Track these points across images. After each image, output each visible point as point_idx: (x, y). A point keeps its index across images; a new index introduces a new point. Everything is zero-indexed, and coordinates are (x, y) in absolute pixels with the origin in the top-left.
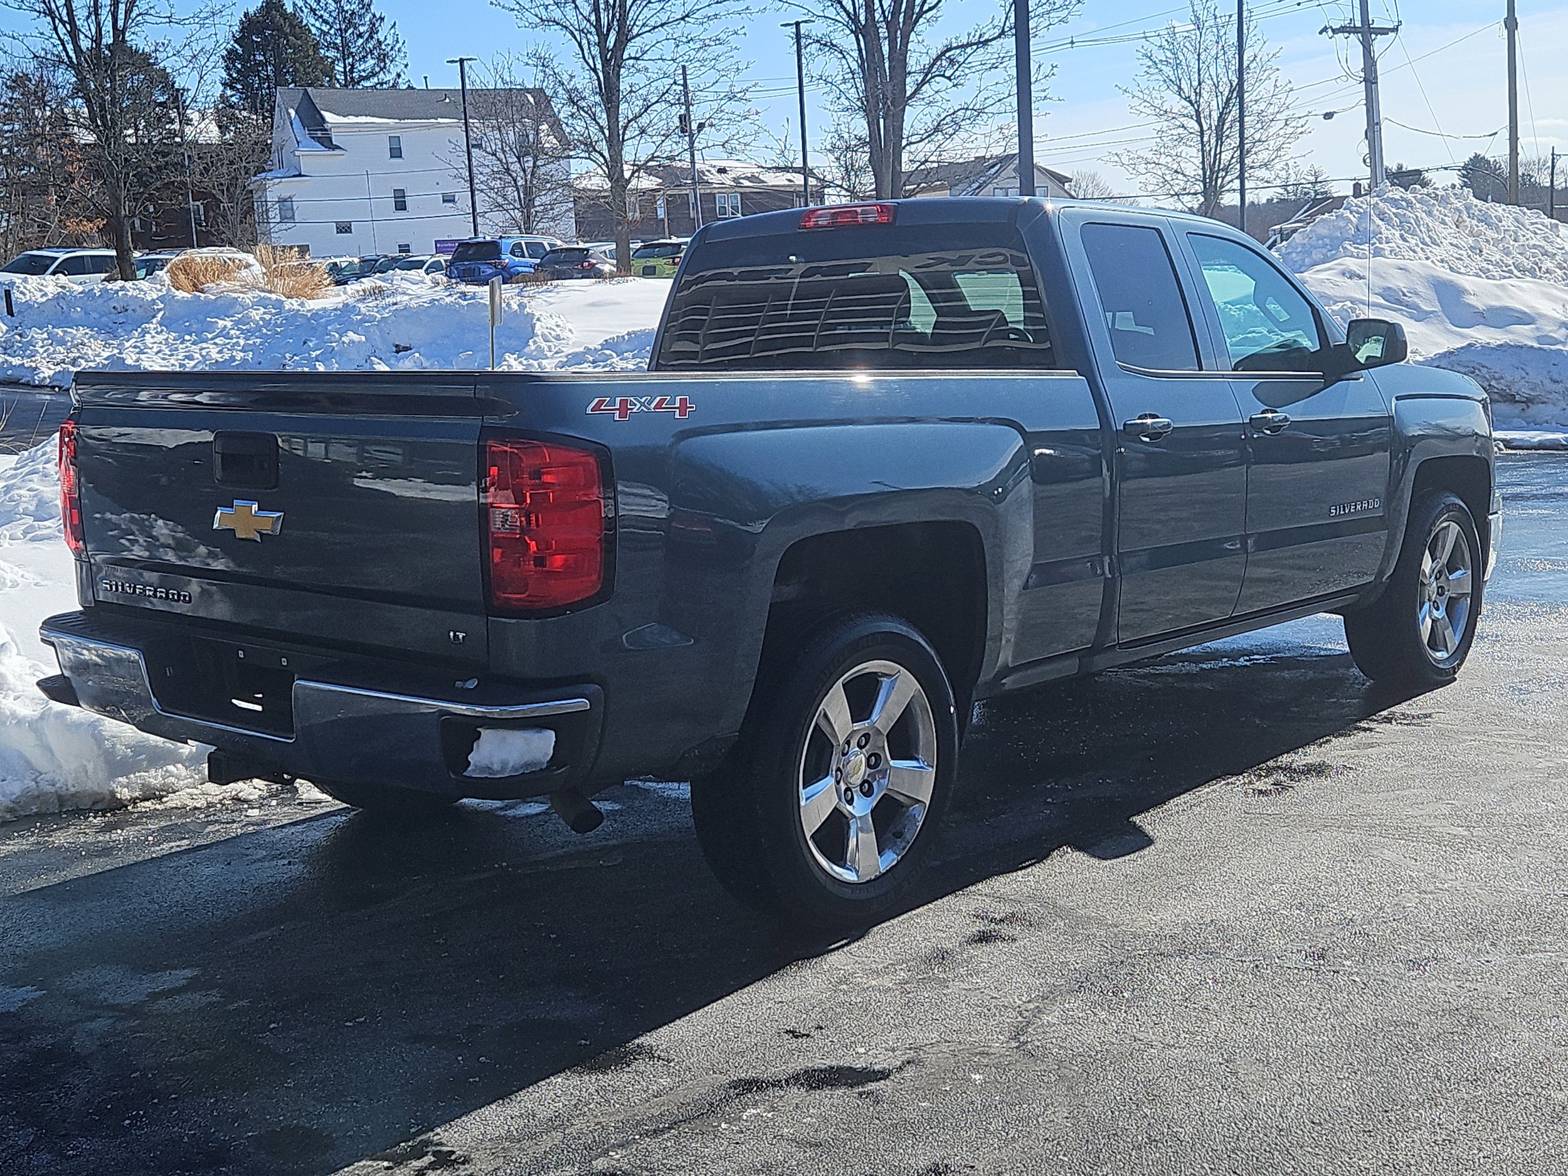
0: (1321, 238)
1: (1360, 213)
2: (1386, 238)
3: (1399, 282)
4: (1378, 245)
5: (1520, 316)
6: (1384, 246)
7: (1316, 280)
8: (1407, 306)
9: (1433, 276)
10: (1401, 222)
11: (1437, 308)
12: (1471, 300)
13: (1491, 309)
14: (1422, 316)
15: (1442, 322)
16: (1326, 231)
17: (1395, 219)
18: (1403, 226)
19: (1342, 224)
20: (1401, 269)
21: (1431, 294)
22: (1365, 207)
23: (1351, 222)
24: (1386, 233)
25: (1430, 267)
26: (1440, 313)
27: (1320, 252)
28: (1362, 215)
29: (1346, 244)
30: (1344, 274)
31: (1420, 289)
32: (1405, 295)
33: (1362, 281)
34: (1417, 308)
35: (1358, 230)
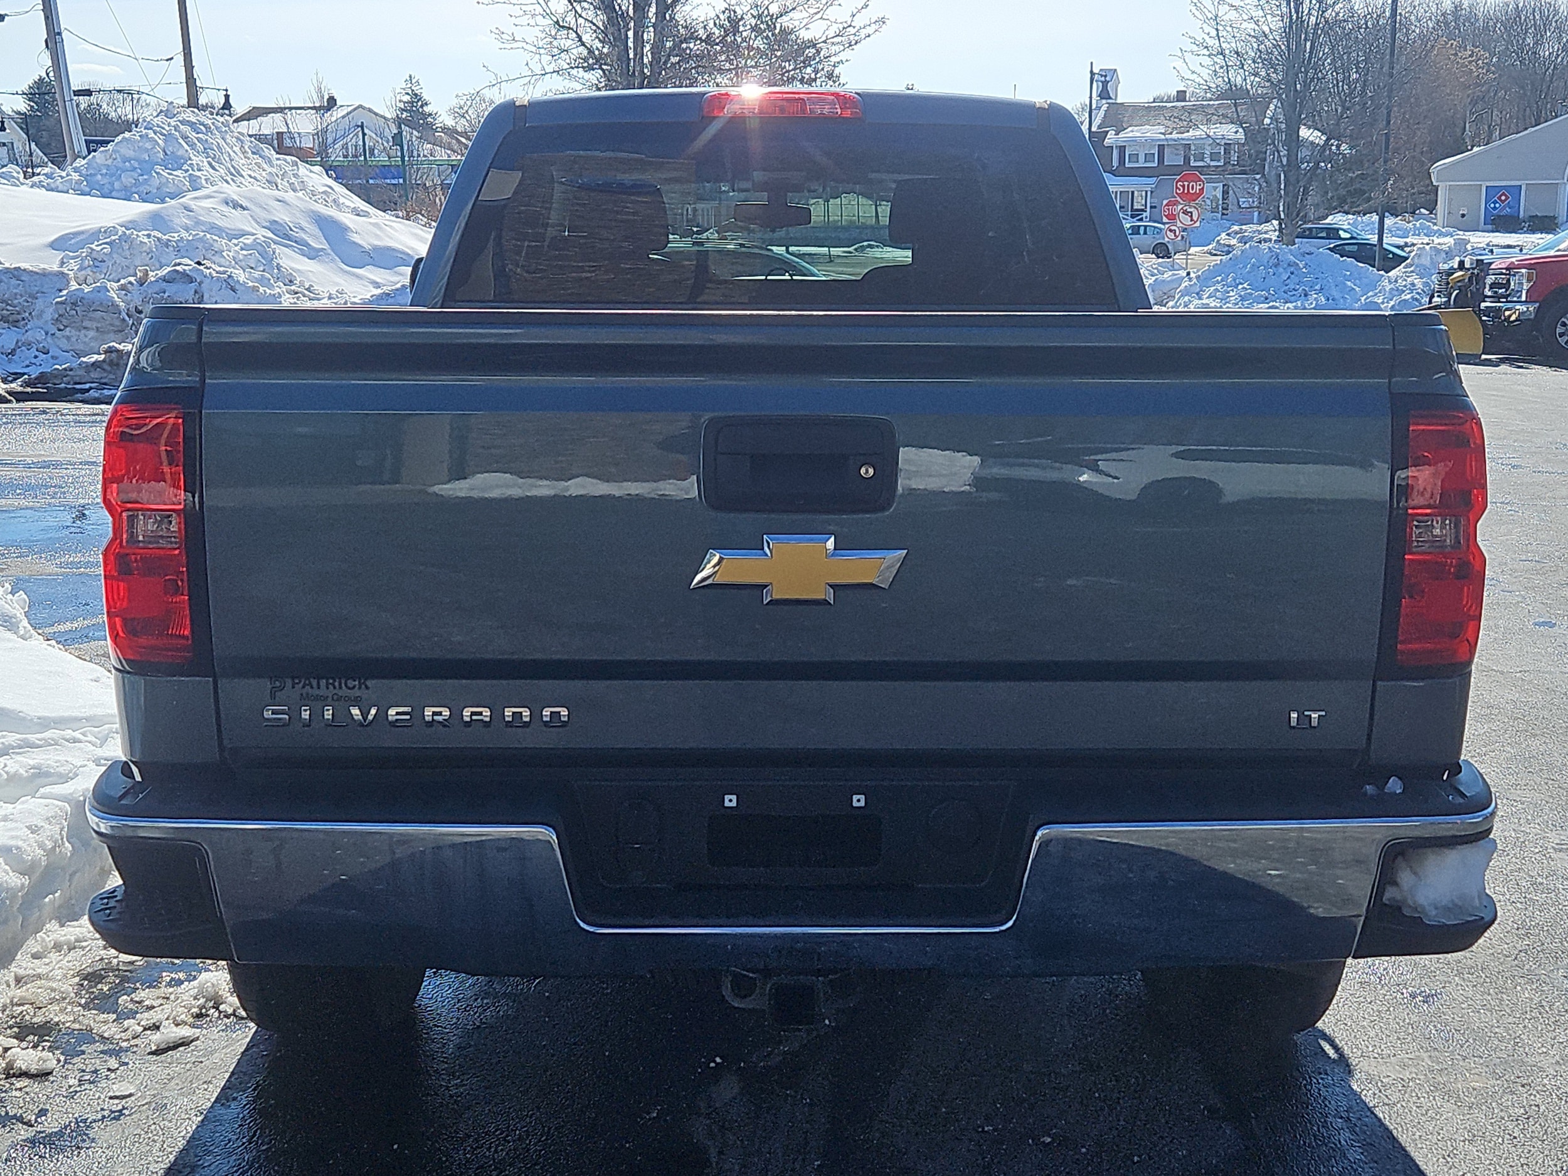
0: (126, 160)
1: (165, 135)
2: (197, 164)
3: (282, 216)
4: (191, 172)
5: (404, 257)
6: (198, 174)
7: (203, 208)
8: (296, 242)
9: (313, 211)
10: (205, 149)
11: (326, 246)
12: (356, 238)
13: (376, 249)
14: (313, 254)
15: (333, 260)
16: (132, 152)
17: (199, 144)
18: (207, 153)
19: (148, 145)
20: (280, 201)
21: (316, 231)
22: (167, 128)
23: (158, 144)
24: (195, 160)
25: (307, 201)
26: (330, 251)
27: (132, 177)
28: (168, 137)
29: (158, 168)
30: (227, 203)
31: (304, 224)
32: (291, 230)
33: (246, 212)
34: (307, 245)
35: (166, 154)
